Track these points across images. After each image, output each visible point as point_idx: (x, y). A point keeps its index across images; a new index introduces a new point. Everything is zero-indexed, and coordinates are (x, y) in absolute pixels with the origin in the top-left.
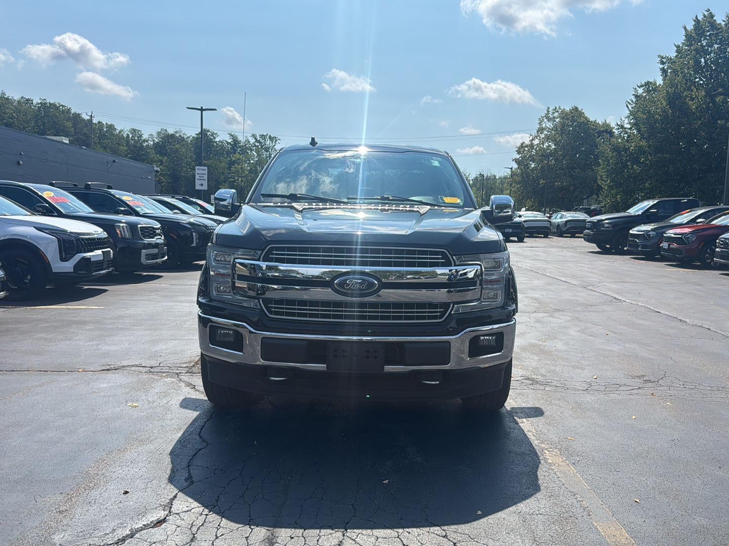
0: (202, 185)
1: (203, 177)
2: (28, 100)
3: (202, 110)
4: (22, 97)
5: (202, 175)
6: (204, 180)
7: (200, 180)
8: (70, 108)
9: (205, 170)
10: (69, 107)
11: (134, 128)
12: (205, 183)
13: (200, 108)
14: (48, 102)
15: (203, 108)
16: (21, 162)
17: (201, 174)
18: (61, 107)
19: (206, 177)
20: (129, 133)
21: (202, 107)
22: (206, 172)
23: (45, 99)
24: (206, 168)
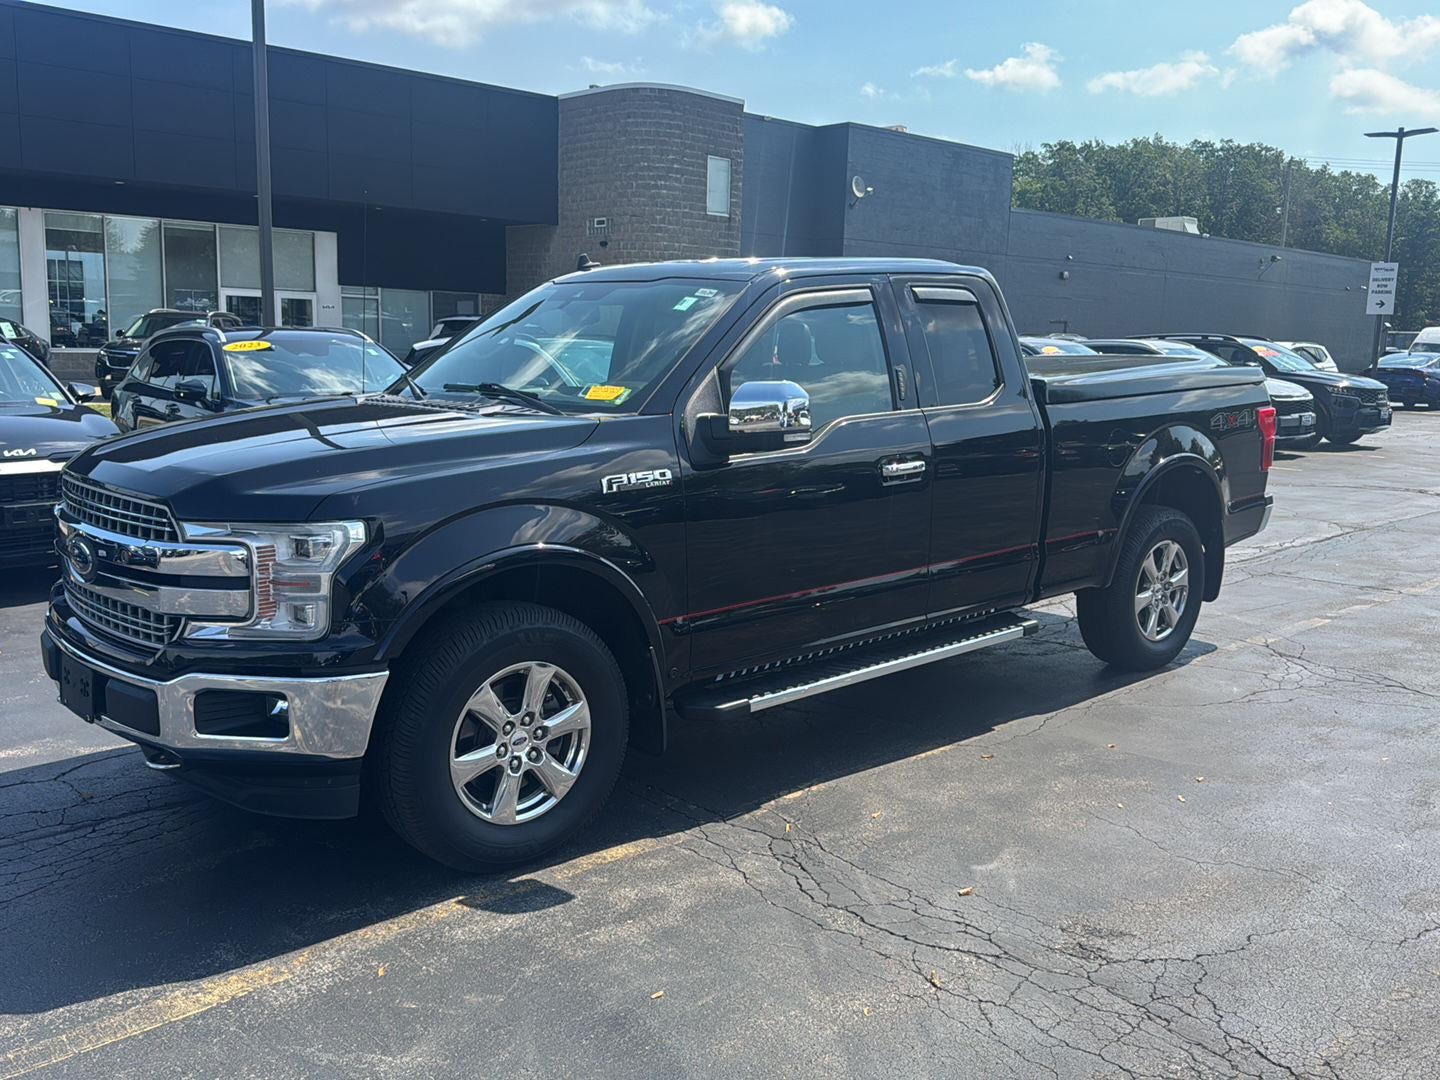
0: (1382, 304)
1: (1386, 286)
2: (1206, 145)
3: (1401, 135)
4: (1196, 141)
5: (1383, 283)
6: (1387, 292)
7: (1379, 292)
8: (1281, 152)
9: (1392, 270)
10: (1279, 150)
11: (1416, 178)
12: (1390, 301)
13: (1397, 131)
14: (1236, 144)
15: (1405, 130)
16: (1066, 273)
17: (1383, 280)
18: (1263, 152)
19: (1392, 286)
20: (1407, 190)
21: (1401, 129)
22: (1394, 275)
23: (1231, 141)
24: (1396, 266)
